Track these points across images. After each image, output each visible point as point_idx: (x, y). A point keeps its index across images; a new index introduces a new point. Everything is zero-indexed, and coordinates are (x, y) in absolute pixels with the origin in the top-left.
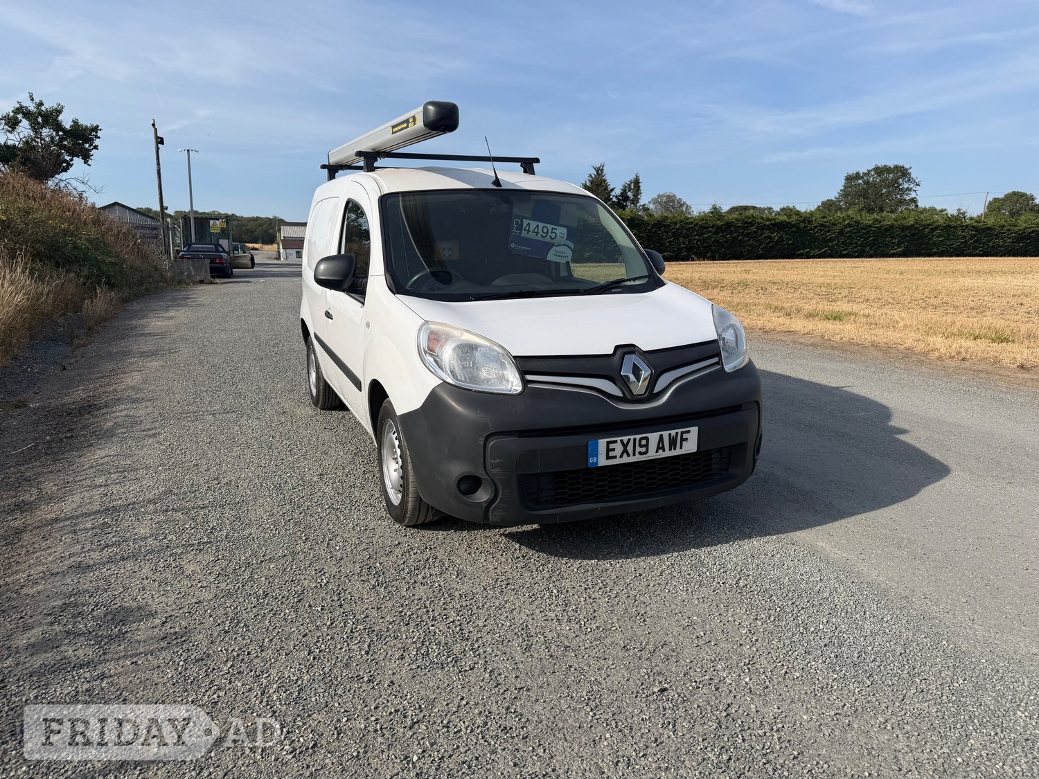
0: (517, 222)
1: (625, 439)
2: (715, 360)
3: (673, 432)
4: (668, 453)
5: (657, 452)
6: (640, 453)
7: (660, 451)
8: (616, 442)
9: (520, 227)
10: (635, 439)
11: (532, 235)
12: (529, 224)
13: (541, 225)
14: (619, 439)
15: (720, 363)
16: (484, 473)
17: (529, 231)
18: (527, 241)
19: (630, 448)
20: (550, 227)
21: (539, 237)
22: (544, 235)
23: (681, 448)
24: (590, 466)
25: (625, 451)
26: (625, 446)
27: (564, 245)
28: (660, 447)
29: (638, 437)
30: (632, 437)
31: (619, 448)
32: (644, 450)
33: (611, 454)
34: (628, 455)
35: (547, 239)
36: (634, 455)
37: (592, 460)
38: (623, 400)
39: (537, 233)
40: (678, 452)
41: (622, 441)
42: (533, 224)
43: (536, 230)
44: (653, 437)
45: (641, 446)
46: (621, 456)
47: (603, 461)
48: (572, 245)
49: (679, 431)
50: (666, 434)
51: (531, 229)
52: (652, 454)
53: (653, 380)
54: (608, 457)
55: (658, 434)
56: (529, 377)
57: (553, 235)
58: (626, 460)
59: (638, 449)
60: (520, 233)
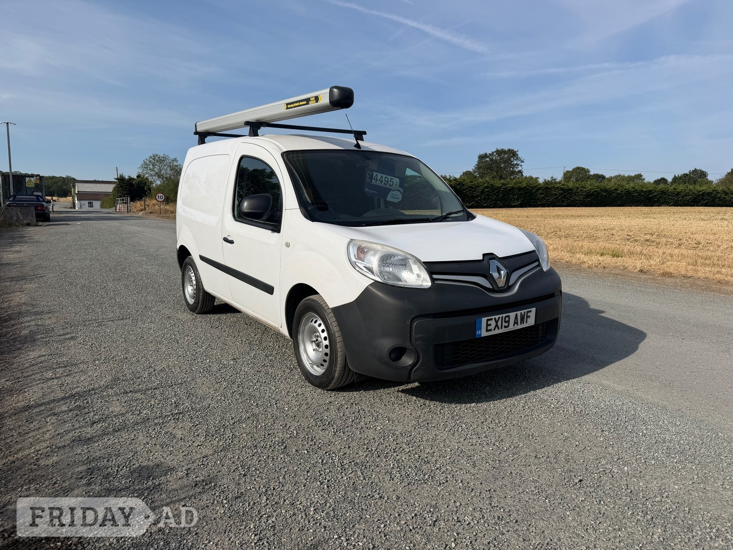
0: (369, 174)
1: (497, 317)
2: (537, 263)
3: (523, 312)
4: (520, 326)
5: (514, 326)
6: (505, 327)
7: (516, 325)
8: (491, 319)
9: (371, 178)
10: (502, 317)
11: (378, 183)
12: (377, 175)
13: (384, 176)
14: (493, 317)
15: (539, 265)
16: (410, 344)
17: (377, 180)
18: (375, 187)
19: (499, 324)
20: (389, 177)
21: (382, 185)
22: (386, 183)
23: (526, 323)
24: (477, 337)
25: (497, 326)
26: (497, 322)
27: (397, 190)
28: (516, 323)
29: (504, 315)
30: (501, 316)
31: (493, 323)
32: (506, 324)
33: (489, 328)
34: (498, 329)
35: (388, 186)
36: (502, 328)
37: (478, 333)
38: (492, 291)
39: (382, 181)
40: (525, 325)
41: (495, 318)
42: (379, 175)
43: (381, 180)
44: (512, 315)
45: (505, 322)
46: (494, 330)
47: (484, 333)
48: (402, 190)
49: (526, 311)
50: (519, 313)
51: (378, 179)
52: (512, 327)
53: (508, 276)
54: (487, 330)
55: (515, 313)
56: (435, 276)
57: (391, 183)
58: (497, 332)
59: (504, 324)
60: (372, 181)
